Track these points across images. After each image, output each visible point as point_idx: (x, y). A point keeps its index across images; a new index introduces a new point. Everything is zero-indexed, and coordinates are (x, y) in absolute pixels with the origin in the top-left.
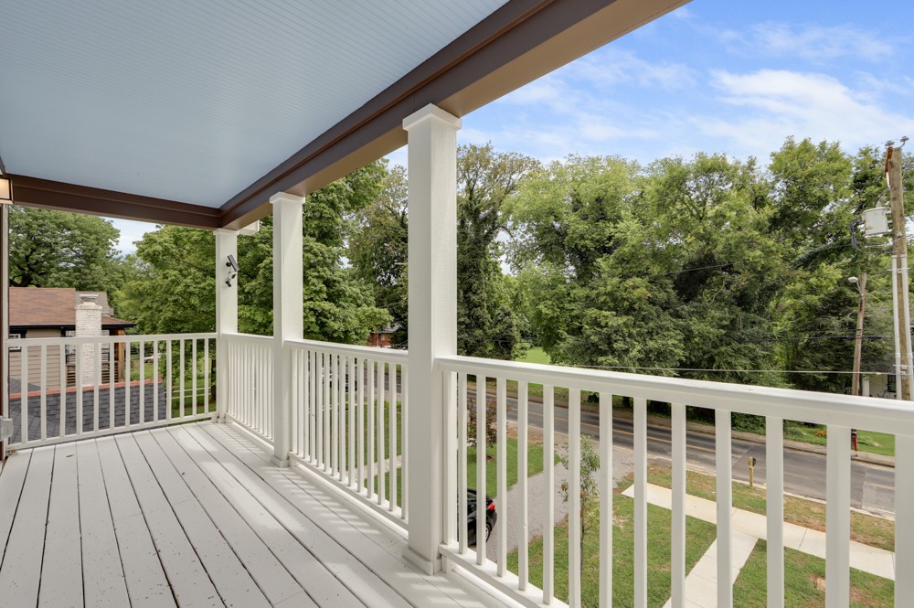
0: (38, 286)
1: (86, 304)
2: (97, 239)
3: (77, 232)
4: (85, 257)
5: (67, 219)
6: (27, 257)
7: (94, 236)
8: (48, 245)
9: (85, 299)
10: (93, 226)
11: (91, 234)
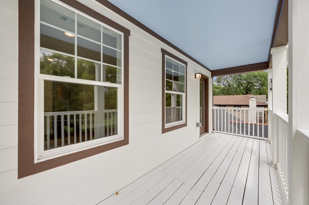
0: (249, 94)
1: (252, 99)
2: (265, 78)
3: (259, 78)
4: (261, 84)
5: (256, 74)
6: (247, 87)
7: (264, 78)
8: (251, 83)
9: (252, 97)
10: (264, 75)
11: (263, 77)
